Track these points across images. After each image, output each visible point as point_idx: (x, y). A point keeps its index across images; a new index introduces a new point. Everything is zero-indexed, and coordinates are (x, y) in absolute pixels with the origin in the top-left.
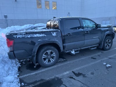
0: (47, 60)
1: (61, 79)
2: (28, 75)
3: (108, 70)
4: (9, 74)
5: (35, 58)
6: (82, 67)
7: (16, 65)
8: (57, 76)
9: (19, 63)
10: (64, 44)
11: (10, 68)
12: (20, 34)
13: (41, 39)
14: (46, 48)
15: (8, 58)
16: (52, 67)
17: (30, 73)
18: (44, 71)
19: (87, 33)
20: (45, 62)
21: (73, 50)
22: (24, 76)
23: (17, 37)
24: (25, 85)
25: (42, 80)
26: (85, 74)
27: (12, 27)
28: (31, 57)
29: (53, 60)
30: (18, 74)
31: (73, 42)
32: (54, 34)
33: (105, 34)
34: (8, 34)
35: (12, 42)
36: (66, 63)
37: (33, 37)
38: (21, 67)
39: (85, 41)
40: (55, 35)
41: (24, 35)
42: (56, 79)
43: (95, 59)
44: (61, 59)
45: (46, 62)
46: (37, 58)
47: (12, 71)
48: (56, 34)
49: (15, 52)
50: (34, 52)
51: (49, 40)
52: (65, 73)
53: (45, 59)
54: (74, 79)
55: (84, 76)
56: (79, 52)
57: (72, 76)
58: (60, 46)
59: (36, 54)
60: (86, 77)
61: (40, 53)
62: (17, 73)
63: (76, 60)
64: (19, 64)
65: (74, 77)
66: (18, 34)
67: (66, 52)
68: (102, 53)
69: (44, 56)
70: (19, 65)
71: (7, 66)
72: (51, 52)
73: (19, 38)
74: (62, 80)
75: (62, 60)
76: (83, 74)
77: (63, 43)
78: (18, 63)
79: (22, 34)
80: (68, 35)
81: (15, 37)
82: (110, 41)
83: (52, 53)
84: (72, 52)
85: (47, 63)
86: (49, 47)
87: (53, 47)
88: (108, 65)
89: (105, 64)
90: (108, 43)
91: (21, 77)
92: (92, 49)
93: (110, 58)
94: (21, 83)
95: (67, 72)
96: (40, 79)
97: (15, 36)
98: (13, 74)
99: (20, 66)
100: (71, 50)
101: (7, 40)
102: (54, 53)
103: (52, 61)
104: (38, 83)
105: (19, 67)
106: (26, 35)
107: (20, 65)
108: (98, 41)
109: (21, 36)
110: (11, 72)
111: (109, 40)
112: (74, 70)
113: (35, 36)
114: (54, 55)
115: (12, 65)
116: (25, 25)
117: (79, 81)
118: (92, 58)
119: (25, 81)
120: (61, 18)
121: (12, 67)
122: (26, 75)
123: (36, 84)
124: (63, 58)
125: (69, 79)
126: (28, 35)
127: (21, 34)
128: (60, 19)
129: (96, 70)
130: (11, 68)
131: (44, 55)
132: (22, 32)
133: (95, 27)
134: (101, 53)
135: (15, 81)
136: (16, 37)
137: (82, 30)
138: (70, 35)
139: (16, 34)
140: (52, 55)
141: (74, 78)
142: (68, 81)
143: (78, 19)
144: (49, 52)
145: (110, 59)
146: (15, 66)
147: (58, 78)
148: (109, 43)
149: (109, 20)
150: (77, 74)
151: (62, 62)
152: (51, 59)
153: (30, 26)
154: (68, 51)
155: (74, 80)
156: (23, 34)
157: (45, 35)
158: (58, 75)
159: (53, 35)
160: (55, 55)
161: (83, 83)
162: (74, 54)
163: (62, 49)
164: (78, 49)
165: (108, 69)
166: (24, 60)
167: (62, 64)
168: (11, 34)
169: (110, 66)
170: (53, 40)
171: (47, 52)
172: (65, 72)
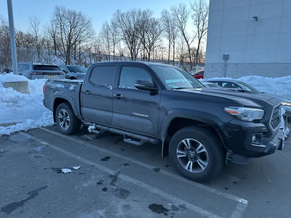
0: (63, 122)
19: (118, 98)
20: (60, 124)
21: (94, 124)
23: (48, 85)
29: (68, 127)
33: (170, 113)
48: (74, 88)
80: (86, 93)
87: (66, 106)
89: (76, 168)
137: (111, 88)
152: (66, 124)
157: (63, 86)
159: (70, 88)
160: (69, 120)
162: (90, 131)
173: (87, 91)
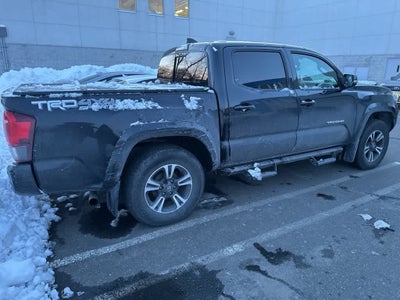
0: (161, 199)
1: (214, 273)
2: (87, 255)
3: (382, 242)
4: (11, 252)
5: (115, 191)
6: (290, 227)
7: (41, 216)
8: (199, 261)
9: (52, 206)
10: (226, 143)
11: (18, 229)
12: (58, 95)
13: (140, 120)
14: (158, 155)
15: (10, 186)
16: (177, 225)
17: (97, 248)
18: (149, 241)
19: (308, 105)
20: (153, 208)
21: (256, 164)
22: (73, 259)
23: (49, 109)
24: (75, 294)
25: (143, 276)
26: (302, 254)
27: (27, 71)
28: (100, 186)
29: (184, 201)
30: (48, 252)
31: (260, 135)
32: (192, 104)
33: (367, 111)
34: (11, 95)
35: (27, 125)
36: (228, 212)
37: (112, 110)
38: (60, 221)
39: (300, 134)
40: (195, 107)
41: (75, 101)
42: (198, 273)
43: (330, 198)
44: (211, 195)
45: (157, 208)
46: (123, 192)
47: (25, 240)
48: (199, 103)
49: (39, 166)
50: (114, 170)
51: (173, 124)
52: (230, 251)
53: (152, 196)
54: (264, 273)
55: (300, 262)
56: (275, 173)
57: (256, 263)
58: (210, 150)
59: (119, 174)
60: (306, 266)
61: (138, 174)
62: (46, 248)
63: (265, 202)
64: (52, 210)
65: (265, 265)
66: (51, 96)
67: (232, 171)
68: (351, 177)
69: (151, 184)
70: (51, 214)
71: (5, 218)
72: (176, 170)
73: (56, 110)
74: (218, 276)
75: (215, 200)
76: (296, 253)
77: (222, 139)
78: (46, 206)
79: (67, 95)
80: (241, 109)
81: (40, 107)
82: (381, 137)
83: (179, 173)
84: (251, 172)
85: (160, 211)
86: (170, 151)
87: (183, 153)
88: (380, 224)
89: (367, 217)
90: (373, 145)
91: (62, 263)
92: (321, 162)
93: (383, 198)
94: (60, 290)
95: (237, 248)
96: (133, 274)
97: (40, 103)
98: (29, 252)
99: (57, 218)
100: (247, 164)
101: (6, 118)
102: (189, 175)
103: (180, 202)
104: (128, 289)
105: (53, 221)
106: (82, 102)
107: (56, 213)
108: (342, 134)
109: (62, 105)
110: (22, 243)
111: (377, 134)
112: (261, 239)
113: (120, 105)
114: (187, 180)
115: (26, 214)
116: (75, 69)
117: (284, 283)
118: (320, 195)
119: (76, 278)
120: (215, 42)
121: (24, 222)
122: (79, 257)
123: (120, 294)
124: (219, 193)
125: (246, 273)
126: (93, 102)
127: (64, 98)
128: (215, 45)
129: (338, 242)
130: (21, 227)
131: (150, 181)
132: (66, 87)
133: (336, 86)
134: (349, 178)
135: (37, 279)
136: (45, 106)
137: (292, 92)
138: (248, 109)
139: (44, 96)
140: (180, 182)
141: (263, 268)
142: (241, 283)
143: (279, 52)
144: (169, 168)
145: (382, 202)
146: (38, 218)
147: (202, 268)
148: (378, 144)
149: (365, 66)
150: (271, 254)
151: (216, 207)
152: (176, 197)
153: (91, 69)
154: (237, 169)
155: (263, 277)
156: (74, 95)
157: (156, 105)
158: (204, 258)
159: (188, 105)
160: (190, 182)
161: (297, 291)
162: (260, 179)
163: (216, 159)
164: (272, 163)
165: (382, 239)
166: (72, 196)
167: (216, 215)
168: (23, 95)
169: (385, 225)
170: (188, 126)
171: (163, 171)
172: (230, 245)
173: (243, 104)
